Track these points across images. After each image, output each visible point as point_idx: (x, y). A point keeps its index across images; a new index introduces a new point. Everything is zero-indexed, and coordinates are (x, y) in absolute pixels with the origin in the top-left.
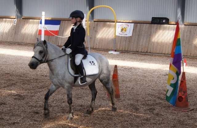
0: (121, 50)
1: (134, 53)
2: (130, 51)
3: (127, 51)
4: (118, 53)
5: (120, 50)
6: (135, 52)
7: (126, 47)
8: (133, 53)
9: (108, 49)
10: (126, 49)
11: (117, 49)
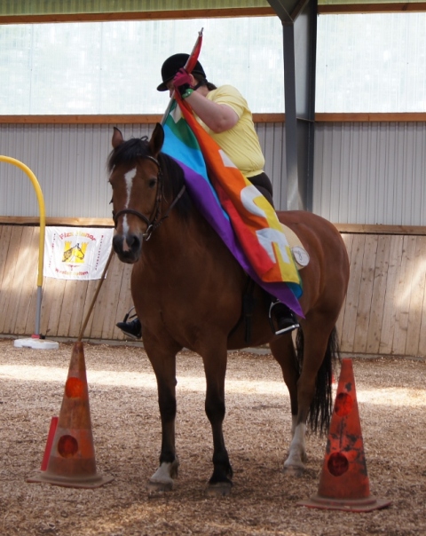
0: (63, 337)
2: (101, 339)
3: (90, 338)
4: (54, 344)
5: (60, 334)
6: (123, 343)
8: (113, 347)
9: (9, 334)
11: (48, 331)
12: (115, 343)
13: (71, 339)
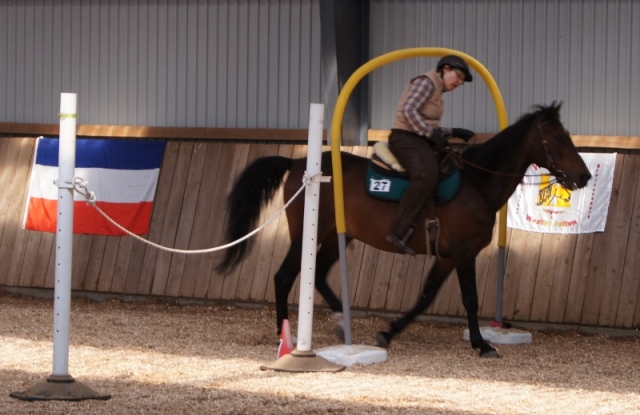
0: (539, 322)
1: (620, 339)
2: (597, 325)
3: (580, 324)
4: (525, 336)
5: (534, 317)
6: (631, 333)
7: (571, 300)
8: (616, 339)
10: (574, 314)
11: (515, 312)
12: (619, 333)
13: (551, 326)
